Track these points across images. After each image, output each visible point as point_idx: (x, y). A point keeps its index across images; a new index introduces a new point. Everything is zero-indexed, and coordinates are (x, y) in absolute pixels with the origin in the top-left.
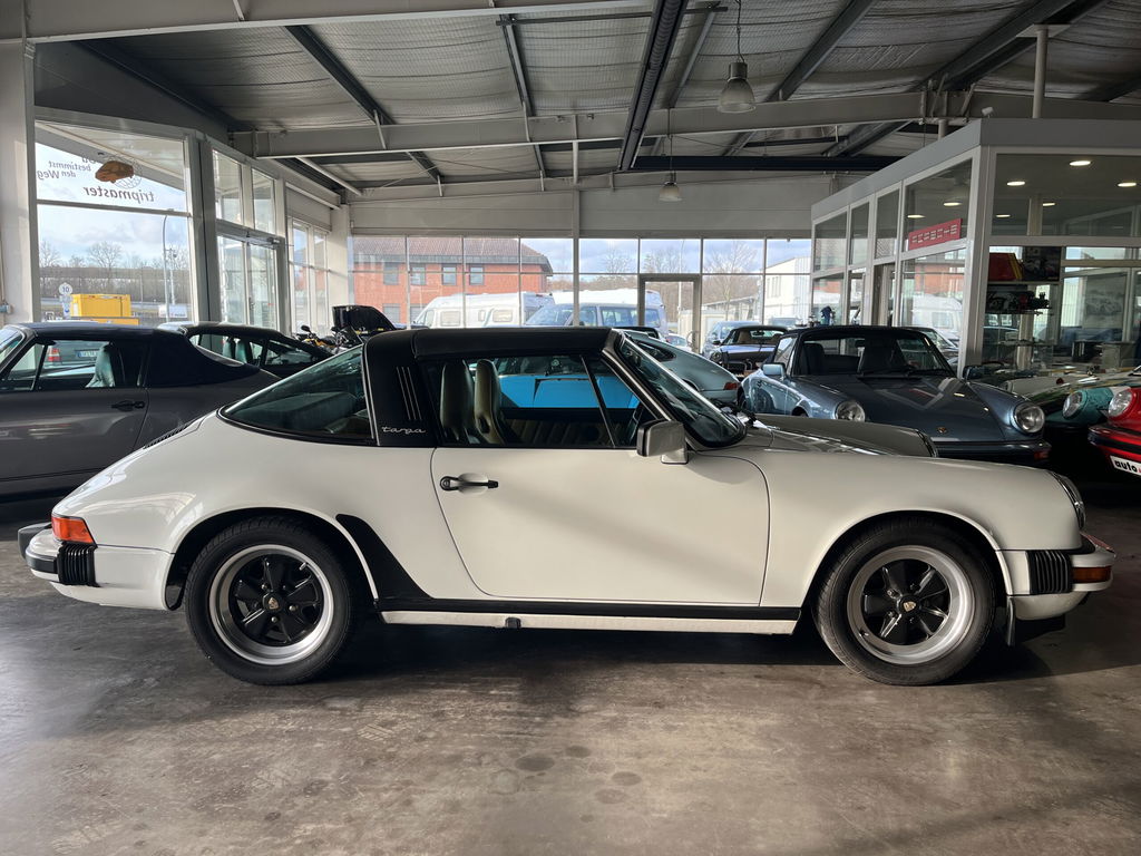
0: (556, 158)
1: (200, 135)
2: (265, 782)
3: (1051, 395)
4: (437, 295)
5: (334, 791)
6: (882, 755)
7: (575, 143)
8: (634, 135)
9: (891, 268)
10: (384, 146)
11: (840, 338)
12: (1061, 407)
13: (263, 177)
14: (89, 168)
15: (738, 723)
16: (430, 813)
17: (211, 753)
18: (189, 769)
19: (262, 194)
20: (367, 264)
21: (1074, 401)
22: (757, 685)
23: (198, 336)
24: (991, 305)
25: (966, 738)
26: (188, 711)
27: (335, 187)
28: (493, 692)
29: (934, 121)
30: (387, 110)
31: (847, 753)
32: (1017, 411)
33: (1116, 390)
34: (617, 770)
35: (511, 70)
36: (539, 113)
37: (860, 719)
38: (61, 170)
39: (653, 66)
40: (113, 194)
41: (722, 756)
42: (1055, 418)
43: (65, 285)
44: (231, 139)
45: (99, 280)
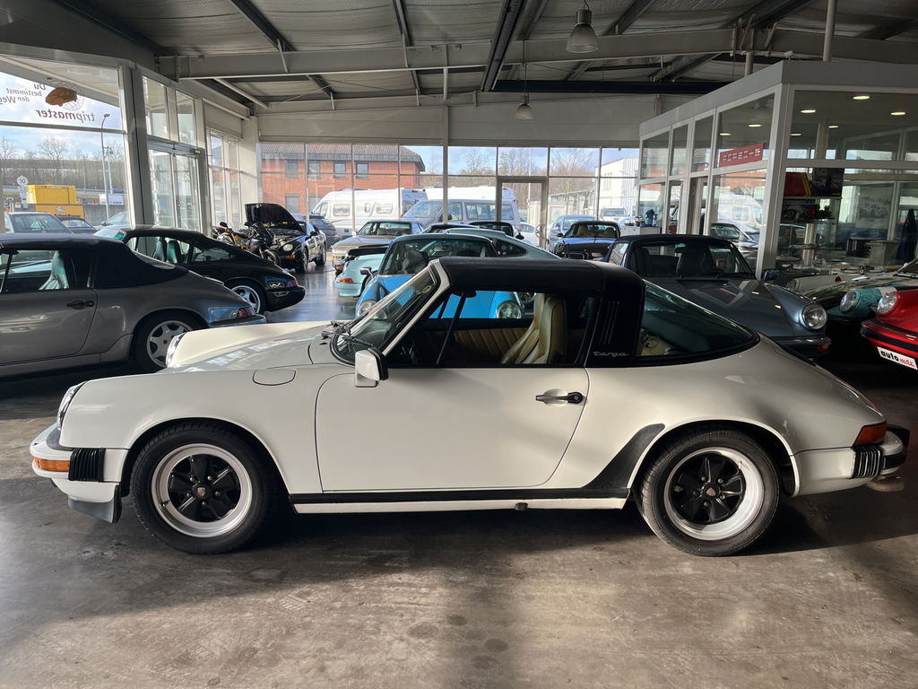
0: (429, 80)
1: (131, 64)
2: (207, 650)
3: (831, 292)
4: (330, 190)
5: (262, 658)
6: (698, 622)
7: (445, 69)
8: (495, 65)
9: (704, 180)
10: (286, 70)
11: (661, 245)
12: (840, 302)
13: (184, 97)
14: (40, 94)
15: (583, 594)
16: (340, 679)
17: (161, 623)
18: (146, 637)
19: (185, 110)
20: (272, 160)
21: (850, 299)
22: (598, 558)
23: (135, 239)
24: (785, 216)
25: (764, 606)
26: (141, 583)
27: (244, 101)
28: (387, 564)
29: (743, 53)
30: (289, 39)
31: (670, 621)
32: (805, 311)
33: (884, 291)
34: (488, 637)
35: (392, 7)
36: (416, 43)
37: (680, 588)
38: (16, 95)
39: (512, 10)
40: (61, 116)
41: (572, 624)
42: (834, 311)
43: (22, 177)
44: (157, 62)
45: (49, 170)
